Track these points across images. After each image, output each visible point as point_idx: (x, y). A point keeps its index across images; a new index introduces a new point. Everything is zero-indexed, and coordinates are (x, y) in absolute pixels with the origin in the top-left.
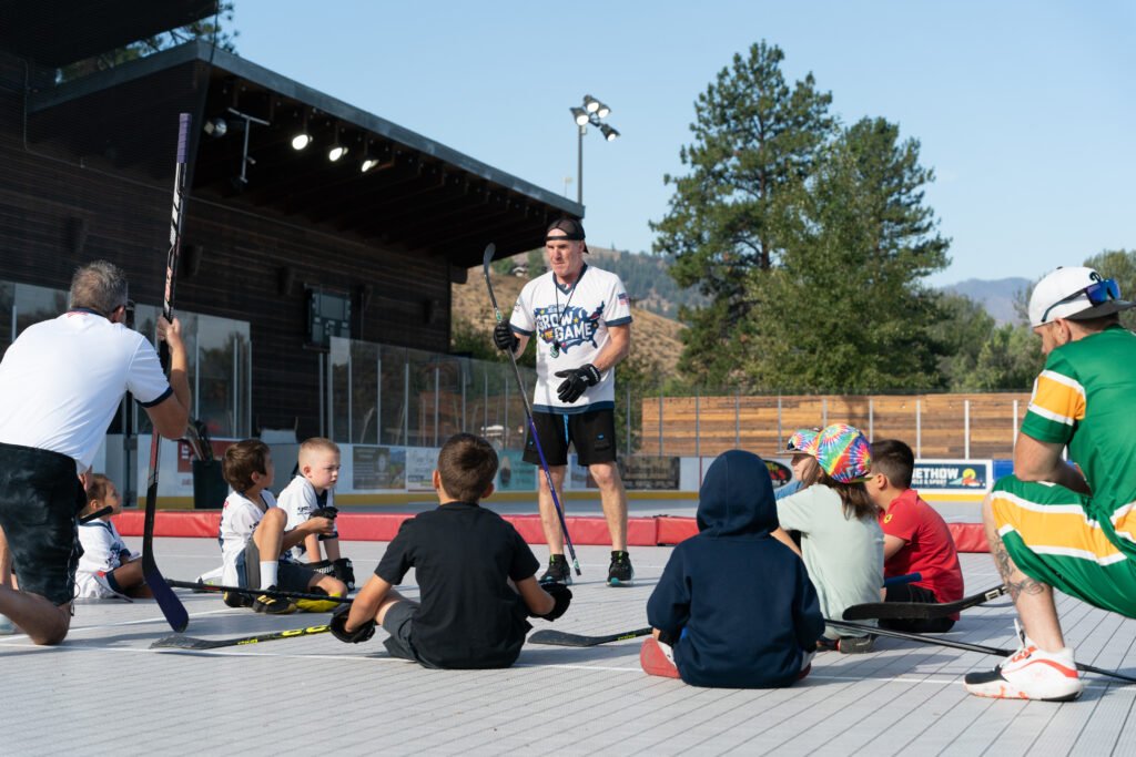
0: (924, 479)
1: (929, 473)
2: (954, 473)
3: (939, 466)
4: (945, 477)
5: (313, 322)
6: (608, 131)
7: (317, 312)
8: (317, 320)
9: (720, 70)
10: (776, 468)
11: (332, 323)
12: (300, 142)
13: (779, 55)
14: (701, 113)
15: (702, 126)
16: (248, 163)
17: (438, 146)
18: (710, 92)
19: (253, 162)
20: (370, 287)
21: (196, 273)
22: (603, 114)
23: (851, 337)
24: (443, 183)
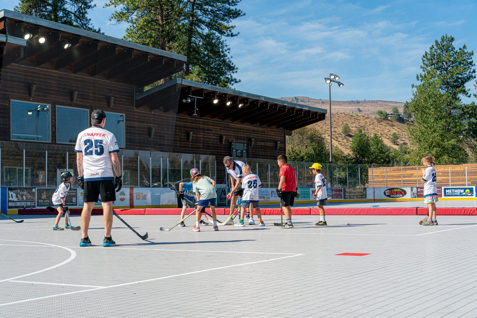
0: (452, 193)
1: (454, 191)
2: (462, 191)
3: (457, 189)
4: (459, 192)
5: (232, 151)
6: (339, 84)
7: (234, 148)
8: (234, 151)
9: (431, 46)
10: (401, 191)
11: (240, 151)
12: (216, 101)
13: (453, 39)
14: (424, 62)
15: (425, 66)
16: (196, 110)
17: (265, 98)
18: (426, 55)
19: (198, 110)
20: (253, 139)
21: (190, 140)
22: (337, 78)
23: (438, 145)
24: (268, 108)
